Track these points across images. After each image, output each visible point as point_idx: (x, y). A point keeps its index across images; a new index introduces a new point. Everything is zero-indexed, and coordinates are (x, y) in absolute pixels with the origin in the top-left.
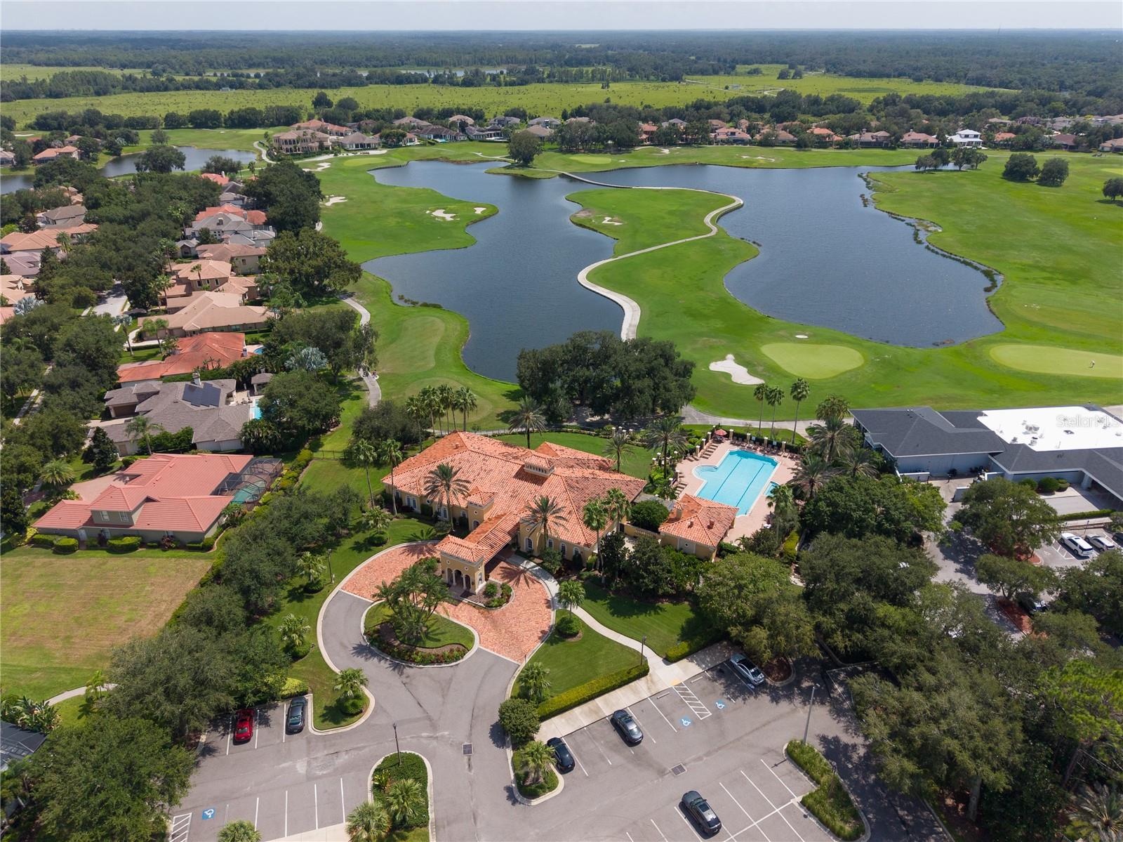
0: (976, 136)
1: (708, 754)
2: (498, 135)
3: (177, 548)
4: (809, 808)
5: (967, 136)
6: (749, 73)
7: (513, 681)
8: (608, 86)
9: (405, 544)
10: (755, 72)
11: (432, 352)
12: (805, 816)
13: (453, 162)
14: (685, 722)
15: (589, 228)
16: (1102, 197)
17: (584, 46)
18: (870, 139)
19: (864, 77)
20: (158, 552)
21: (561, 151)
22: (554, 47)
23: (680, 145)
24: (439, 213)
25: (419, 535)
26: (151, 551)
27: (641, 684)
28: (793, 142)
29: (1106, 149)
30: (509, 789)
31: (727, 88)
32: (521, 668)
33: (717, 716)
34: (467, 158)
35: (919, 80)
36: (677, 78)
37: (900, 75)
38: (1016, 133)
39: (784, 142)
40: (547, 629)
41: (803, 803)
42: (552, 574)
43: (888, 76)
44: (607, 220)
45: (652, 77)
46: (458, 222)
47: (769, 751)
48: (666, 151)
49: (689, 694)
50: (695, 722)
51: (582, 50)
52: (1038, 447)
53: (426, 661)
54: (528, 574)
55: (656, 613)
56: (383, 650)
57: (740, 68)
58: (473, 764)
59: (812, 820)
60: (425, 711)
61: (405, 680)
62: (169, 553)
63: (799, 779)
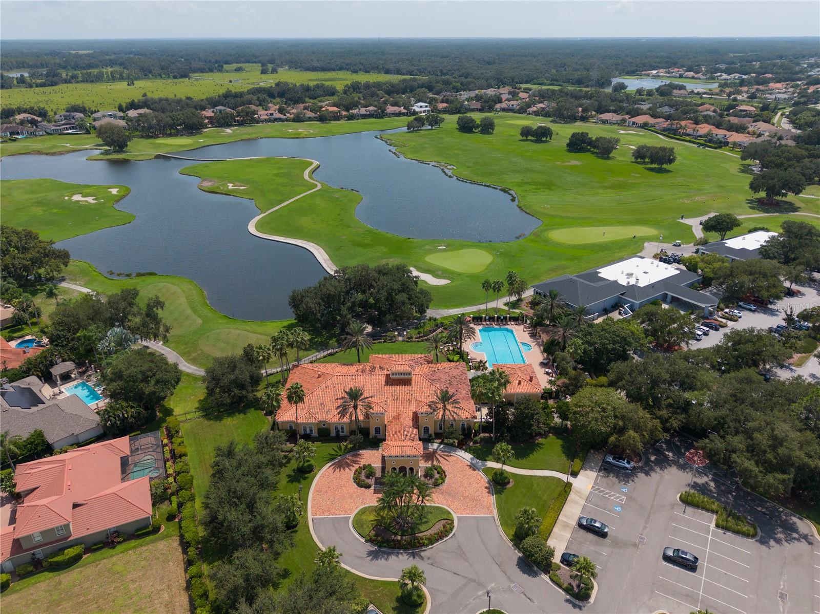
0: (426, 107)
1: (647, 522)
2: (73, 128)
3: (125, 540)
4: (723, 528)
5: (421, 107)
6: (236, 70)
7: (500, 529)
8: (133, 84)
9: (330, 464)
10: (239, 70)
11: (189, 311)
12: (724, 533)
13: (47, 154)
14: (617, 509)
15: (222, 194)
16: (521, 138)
17: (81, 52)
18: (365, 113)
19: (318, 71)
20: (106, 552)
21: (142, 137)
22: (53, 53)
23: (236, 125)
24: (77, 198)
25: (334, 453)
26: (99, 552)
27: (572, 496)
28: (316, 117)
29: (498, 110)
30: (567, 601)
31: (231, 81)
32: (496, 517)
33: (630, 498)
34: (59, 150)
35: (355, 72)
36: (185, 75)
37: (341, 69)
38: (446, 103)
39: (310, 118)
40: (487, 485)
41: (717, 526)
42: (455, 446)
43: (334, 70)
44: (230, 186)
45: (163, 76)
46: (104, 203)
47: (673, 506)
48: (228, 130)
49: (603, 491)
50: (622, 506)
51: (81, 56)
52: (642, 284)
53: (432, 541)
54: (439, 452)
55: (541, 448)
56: (394, 548)
57: (226, 67)
58: (530, 597)
59: (729, 534)
60: (464, 577)
61: (430, 561)
62: (119, 548)
63: (701, 514)
